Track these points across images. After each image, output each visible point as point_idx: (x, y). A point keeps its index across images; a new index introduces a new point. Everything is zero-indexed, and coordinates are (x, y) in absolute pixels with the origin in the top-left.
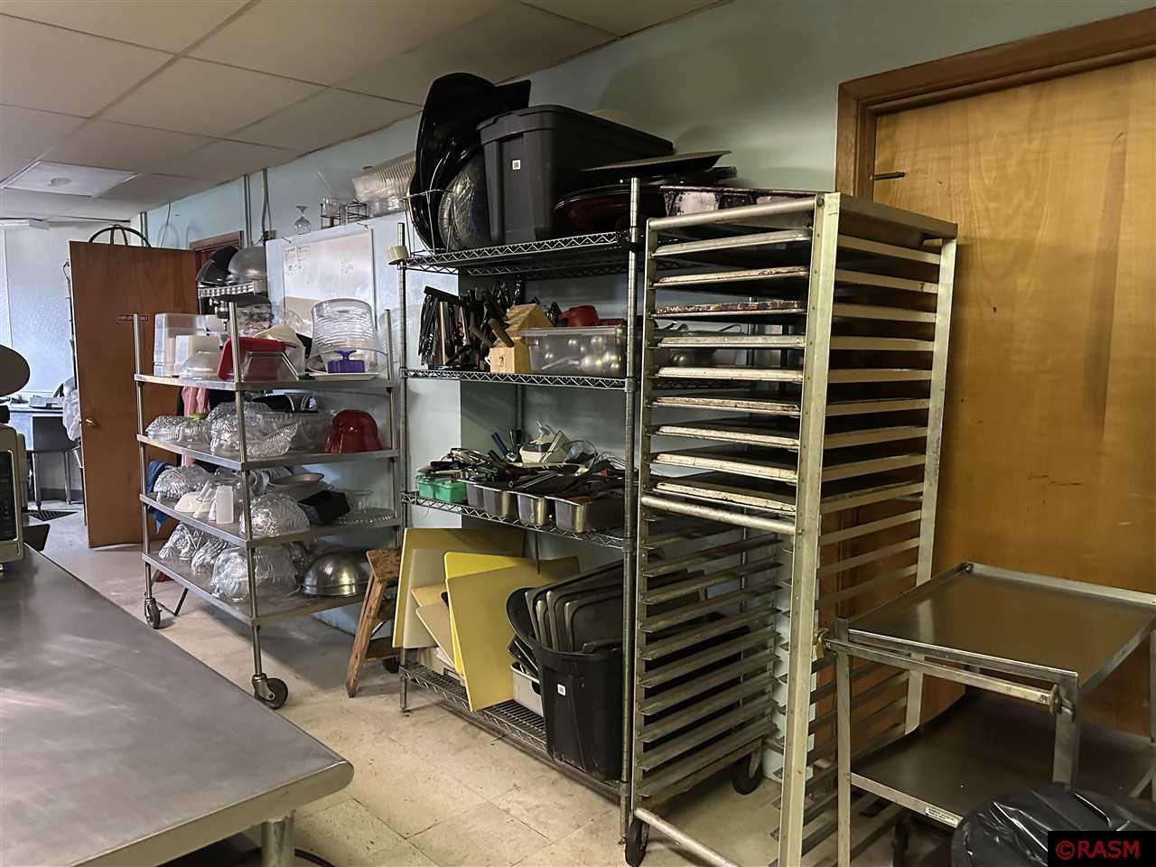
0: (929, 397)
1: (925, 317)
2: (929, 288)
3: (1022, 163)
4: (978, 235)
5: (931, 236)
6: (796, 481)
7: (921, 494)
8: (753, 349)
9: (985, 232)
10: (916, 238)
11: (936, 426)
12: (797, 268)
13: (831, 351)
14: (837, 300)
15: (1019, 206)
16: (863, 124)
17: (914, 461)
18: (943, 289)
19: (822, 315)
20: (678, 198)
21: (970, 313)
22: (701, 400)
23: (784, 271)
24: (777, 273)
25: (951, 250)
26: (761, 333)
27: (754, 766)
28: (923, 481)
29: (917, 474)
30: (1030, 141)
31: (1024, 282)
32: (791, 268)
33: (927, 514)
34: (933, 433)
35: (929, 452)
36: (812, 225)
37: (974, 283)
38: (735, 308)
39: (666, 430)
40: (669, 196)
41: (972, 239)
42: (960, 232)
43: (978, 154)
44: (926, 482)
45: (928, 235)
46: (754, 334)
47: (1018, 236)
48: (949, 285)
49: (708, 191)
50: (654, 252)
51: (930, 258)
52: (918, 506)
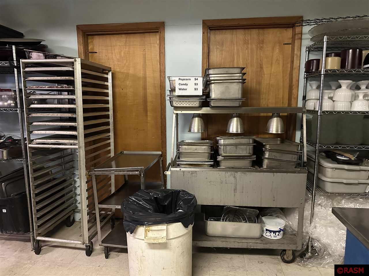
0: (109, 111)
1: (106, 91)
2: (106, 83)
3: (124, 53)
4: (116, 70)
5: (105, 70)
6: (77, 134)
7: (110, 136)
8: (59, 99)
9: (118, 70)
10: (101, 71)
11: (112, 118)
12: (71, 77)
13: (83, 99)
14: (83, 86)
15: (125, 64)
16: (84, 38)
17: (107, 127)
18: (110, 84)
19: (79, 90)
20: (30, 54)
21: (117, 90)
22: (46, 114)
23: (67, 78)
24: (65, 78)
25: (110, 74)
26: (61, 94)
27: (72, 218)
28: (110, 132)
29: (108, 131)
30: (126, 48)
31: (128, 83)
32: (69, 77)
33: (112, 141)
34: (111, 120)
35: (111, 125)
36: (74, 66)
37: (117, 82)
38: (54, 87)
39: (35, 124)
40: (27, 53)
41: (115, 71)
42: (112, 69)
43: (114, 50)
44: (111, 133)
45: (104, 70)
46: (59, 95)
47: (126, 72)
48: (111, 83)
49: (41, 53)
50: (24, 70)
51: (106, 76)
52: (109, 139)
